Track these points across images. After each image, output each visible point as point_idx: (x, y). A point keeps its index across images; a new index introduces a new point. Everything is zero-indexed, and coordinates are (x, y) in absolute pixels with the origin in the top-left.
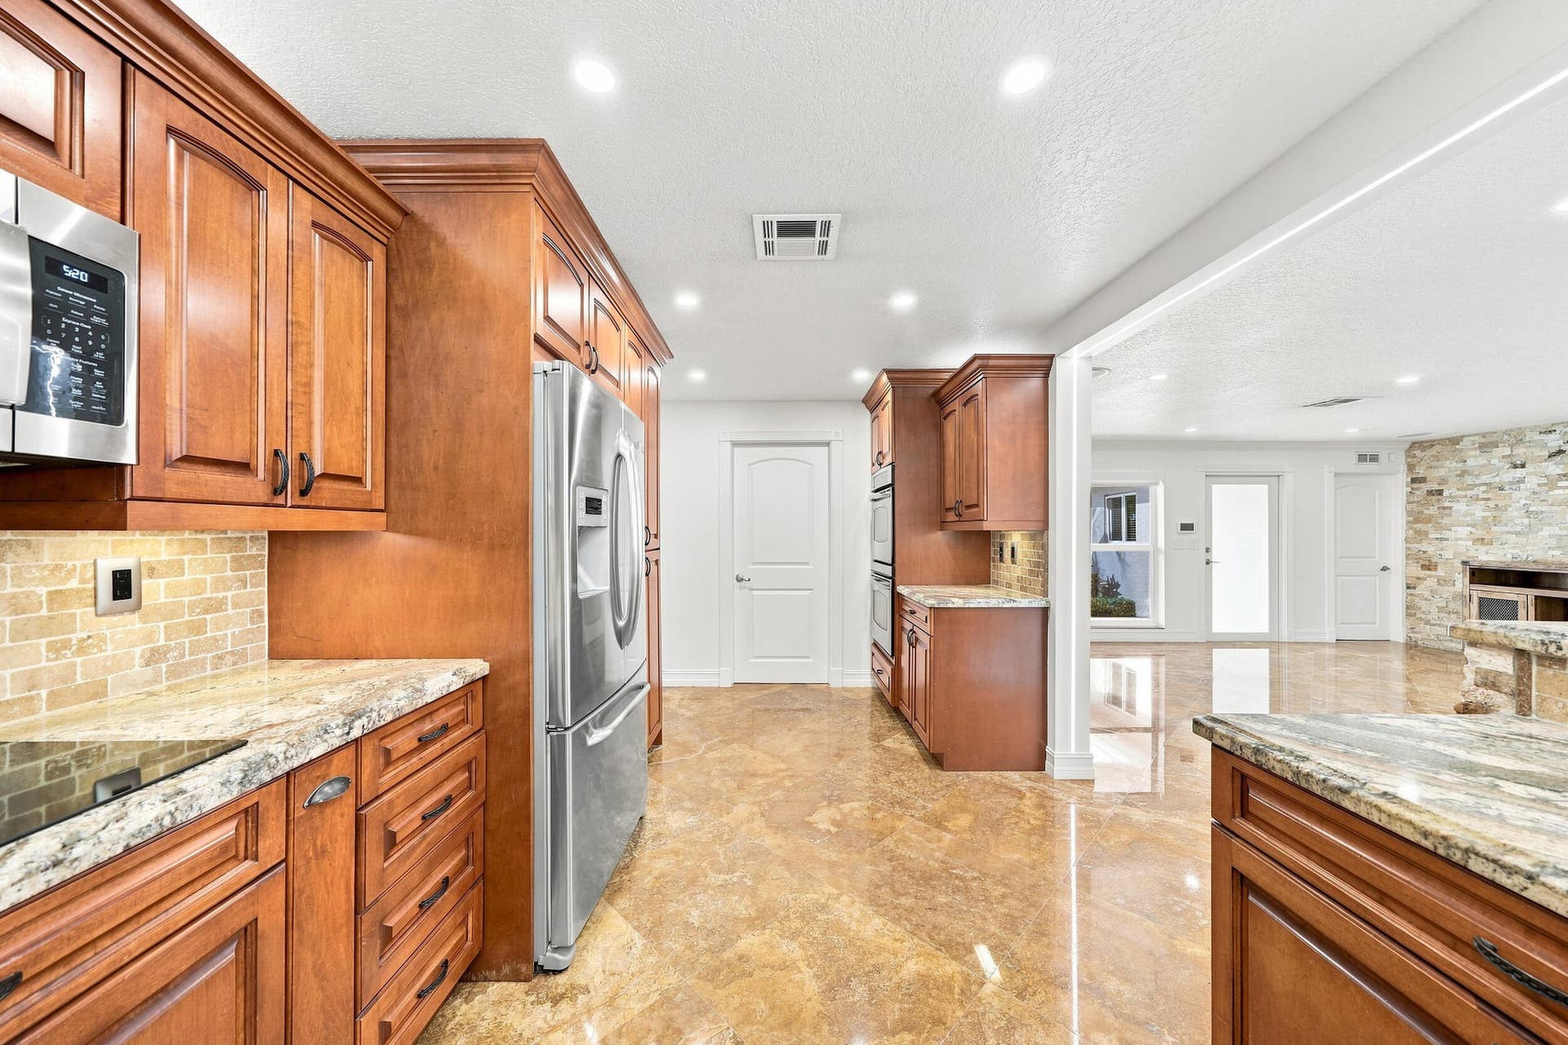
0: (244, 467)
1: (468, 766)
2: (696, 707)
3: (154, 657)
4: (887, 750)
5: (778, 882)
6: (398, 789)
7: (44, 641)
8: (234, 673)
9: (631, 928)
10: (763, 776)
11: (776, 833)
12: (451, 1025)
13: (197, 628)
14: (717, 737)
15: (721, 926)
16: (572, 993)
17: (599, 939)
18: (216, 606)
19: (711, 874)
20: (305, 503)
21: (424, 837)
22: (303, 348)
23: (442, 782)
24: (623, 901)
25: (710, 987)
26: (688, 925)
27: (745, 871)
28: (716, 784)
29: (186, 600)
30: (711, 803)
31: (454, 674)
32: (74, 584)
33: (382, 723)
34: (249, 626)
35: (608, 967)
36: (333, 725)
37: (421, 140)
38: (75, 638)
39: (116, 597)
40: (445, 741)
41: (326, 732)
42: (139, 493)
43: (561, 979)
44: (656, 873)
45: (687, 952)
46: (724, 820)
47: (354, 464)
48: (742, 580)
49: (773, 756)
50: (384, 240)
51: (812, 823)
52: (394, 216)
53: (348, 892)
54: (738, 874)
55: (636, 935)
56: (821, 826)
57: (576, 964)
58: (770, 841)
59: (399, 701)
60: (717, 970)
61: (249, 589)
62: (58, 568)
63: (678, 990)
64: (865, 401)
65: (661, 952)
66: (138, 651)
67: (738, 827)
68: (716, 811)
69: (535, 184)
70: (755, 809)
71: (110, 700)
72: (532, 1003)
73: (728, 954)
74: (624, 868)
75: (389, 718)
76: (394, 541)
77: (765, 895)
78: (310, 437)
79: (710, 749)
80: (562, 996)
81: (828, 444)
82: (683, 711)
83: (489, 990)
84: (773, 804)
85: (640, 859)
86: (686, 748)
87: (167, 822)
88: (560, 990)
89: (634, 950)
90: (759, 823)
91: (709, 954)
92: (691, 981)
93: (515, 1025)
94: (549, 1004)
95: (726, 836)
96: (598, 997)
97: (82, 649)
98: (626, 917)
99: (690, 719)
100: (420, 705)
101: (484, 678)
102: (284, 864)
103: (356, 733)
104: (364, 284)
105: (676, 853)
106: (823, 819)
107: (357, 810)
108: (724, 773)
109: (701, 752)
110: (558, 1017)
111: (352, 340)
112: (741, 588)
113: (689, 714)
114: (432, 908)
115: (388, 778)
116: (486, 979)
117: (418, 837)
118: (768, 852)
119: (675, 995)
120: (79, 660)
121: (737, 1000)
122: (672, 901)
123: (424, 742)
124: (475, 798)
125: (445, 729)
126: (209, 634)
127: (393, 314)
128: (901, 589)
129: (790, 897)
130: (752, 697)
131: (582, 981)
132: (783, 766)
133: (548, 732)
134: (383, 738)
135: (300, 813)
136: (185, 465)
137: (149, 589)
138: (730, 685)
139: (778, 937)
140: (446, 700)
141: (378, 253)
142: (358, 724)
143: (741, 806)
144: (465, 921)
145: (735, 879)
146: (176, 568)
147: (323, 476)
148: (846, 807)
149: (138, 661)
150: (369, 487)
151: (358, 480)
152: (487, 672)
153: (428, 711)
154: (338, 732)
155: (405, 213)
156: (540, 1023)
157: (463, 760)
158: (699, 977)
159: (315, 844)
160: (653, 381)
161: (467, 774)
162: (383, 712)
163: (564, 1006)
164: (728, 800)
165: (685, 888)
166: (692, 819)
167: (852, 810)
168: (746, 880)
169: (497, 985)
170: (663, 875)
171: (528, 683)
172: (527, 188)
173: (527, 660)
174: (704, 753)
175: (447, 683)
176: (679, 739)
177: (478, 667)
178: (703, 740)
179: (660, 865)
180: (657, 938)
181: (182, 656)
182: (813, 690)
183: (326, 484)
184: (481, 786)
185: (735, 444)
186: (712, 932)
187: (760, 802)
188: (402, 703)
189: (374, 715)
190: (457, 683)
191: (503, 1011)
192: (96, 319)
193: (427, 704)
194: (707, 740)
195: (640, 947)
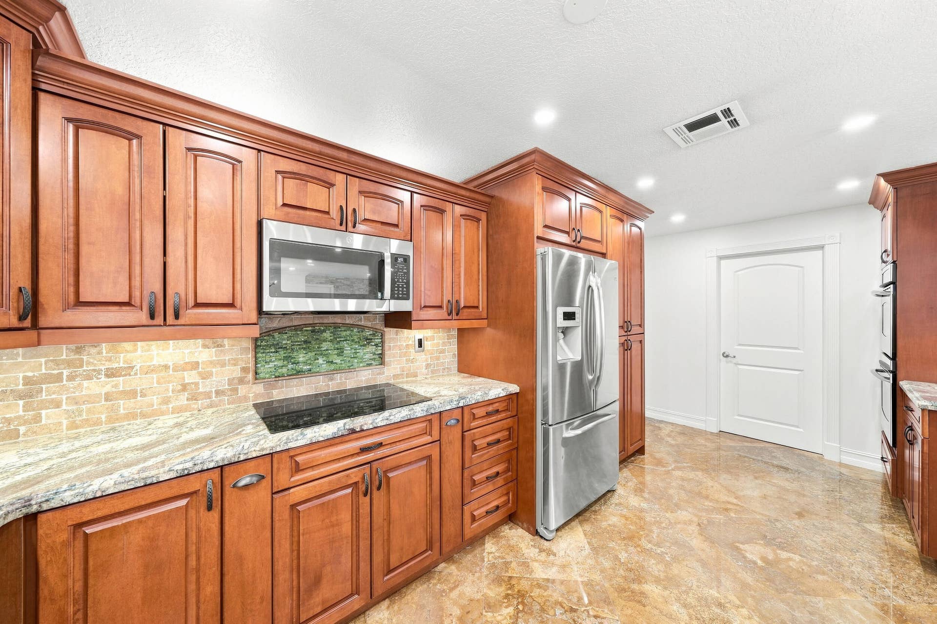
0: (440, 307)
1: (509, 429)
2: (680, 440)
3: (428, 366)
4: (865, 531)
5: (690, 570)
6: (479, 429)
7: (405, 358)
8: (448, 375)
9: (586, 541)
10: (711, 500)
11: (705, 541)
12: (502, 534)
13: (438, 358)
14: (687, 463)
15: (637, 570)
16: (550, 552)
17: (569, 537)
18: (442, 352)
19: (643, 539)
20: (458, 318)
21: (488, 452)
22: (457, 262)
23: (497, 432)
24: (587, 527)
25: (616, 594)
26: (616, 558)
27: (668, 550)
28: (671, 491)
29: (435, 349)
30: (663, 501)
31: (503, 390)
32: (410, 342)
33: (471, 403)
34: (452, 359)
35: (568, 552)
36: (454, 400)
37: (495, 166)
38: (411, 358)
39: (419, 347)
40: (499, 416)
41: (452, 402)
42: (414, 319)
43: (546, 543)
44: (610, 522)
45: (611, 570)
46: (667, 515)
47: (475, 301)
48: (727, 356)
49: (729, 491)
50: (486, 210)
51: (742, 550)
52: (487, 199)
53: (459, 460)
54: (662, 549)
55: (587, 546)
56: (749, 556)
57: (554, 541)
58: (696, 542)
59: (478, 396)
60: (624, 590)
61: (452, 346)
62: (408, 337)
63: (598, 584)
64: (870, 203)
65: (597, 562)
66: (424, 364)
67: (675, 523)
68: (664, 507)
69: (535, 167)
70: (695, 519)
71: (418, 379)
72: (532, 545)
73: (635, 587)
74: (593, 511)
75: (473, 402)
76: (490, 331)
77: (676, 571)
78: (460, 293)
79: (679, 469)
80: (544, 551)
81: (822, 247)
82: (669, 439)
83: (519, 530)
84: (710, 522)
85: (605, 511)
86: (659, 463)
87: (409, 416)
88: (544, 548)
89: (583, 552)
90: (694, 528)
91: (624, 579)
92: (607, 585)
93: (523, 549)
94: (537, 550)
95: (664, 525)
96: (558, 561)
97: (412, 362)
98: (585, 535)
99: (672, 446)
100: (486, 399)
101: (517, 393)
102: (439, 442)
103: (461, 405)
104: (478, 230)
105: (627, 519)
106: (754, 552)
107: (463, 432)
108: (682, 487)
109: (670, 468)
110: (539, 557)
111: (474, 254)
112: (727, 362)
113: (673, 442)
114: (493, 481)
115: (474, 424)
116: (518, 525)
117: (486, 451)
118: (691, 549)
119: (596, 585)
120: (412, 365)
121: (629, 612)
122: (613, 541)
123: (489, 414)
124: (511, 445)
125: (497, 411)
126: (441, 361)
127: (489, 238)
128: (904, 385)
129: (695, 583)
130: (731, 444)
131: (554, 550)
132: (735, 501)
133: (542, 425)
134: (473, 409)
135: (444, 426)
136: (426, 309)
137: (426, 344)
138: (715, 431)
139: (673, 599)
140: (498, 400)
141: (483, 216)
142: (462, 401)
143: (684, 513)
144: (508, 494)
145: (659, 551)
146: (433, 338)
147: (465, 307)
148: (784, 555)
149: (424, 368)
150: (481, 310)
151: (477, 307)
152: (518, 391)
153: (491, 402)
154: (455, 403)
155: (492, 197)
156: (532, 555)
157: (506, 427)
158: (612, 585)
159: (448, 438)
160: (635, 230)
161: (508, 433)
162: (471, 399)
163: (544, 554)
164: (676, 505)
165: (624, 539)
166: (645, 505)
167: (790, 559)
168: (667, 556)
169: (521, 530)
170: (614, 526)
171: (534, 400)
172: (533, 170)
173: (534, 390)
174: (673, 470)
175: (498, 393)
176: (658, 455)
177: (514, 388)
178: (676, 461)
179: (614, 520)
180: (597, 554)
181: (434, 367)
182: (799, 455)
183: (466, 310)
184: (516, 440)
185: (721, 258)
186: (631, 570)
187: (701, 516)
188: (478, 397)
189: (468, 400)
190: (503, 394)
191: (520, 541)
192: (404, 271)
193: (489, 400)
194: (679, 463)
195: (587, 552)
